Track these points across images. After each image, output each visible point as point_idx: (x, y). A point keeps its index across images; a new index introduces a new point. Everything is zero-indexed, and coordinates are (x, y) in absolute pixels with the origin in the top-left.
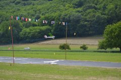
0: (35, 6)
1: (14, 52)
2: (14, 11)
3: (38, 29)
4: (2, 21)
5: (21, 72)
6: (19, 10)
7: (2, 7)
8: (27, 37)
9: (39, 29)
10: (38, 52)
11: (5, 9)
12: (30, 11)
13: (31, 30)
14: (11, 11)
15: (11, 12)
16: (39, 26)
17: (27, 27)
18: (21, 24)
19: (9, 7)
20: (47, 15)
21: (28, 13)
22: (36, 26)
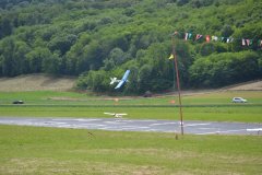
0: (220, 8)
1: (183, 109)
2: (176, 21)
3: (228, 57)
4: (151, 42)
5: (201, 152)
6: (186, 17)
7: (151, 12)
8: (206, 76)
9: (232, 58)
10: (230, 109)
11: (155, 16)
12: (210, 20)
13: (213, 61)
14: (169, 19)
15: (170, 23)
16: (230, 51)
17: (205, 53)
18: (192, 48)
19: (164, 12)
20: (247, 27)
21: (207, 24)
22: (225, 51)
